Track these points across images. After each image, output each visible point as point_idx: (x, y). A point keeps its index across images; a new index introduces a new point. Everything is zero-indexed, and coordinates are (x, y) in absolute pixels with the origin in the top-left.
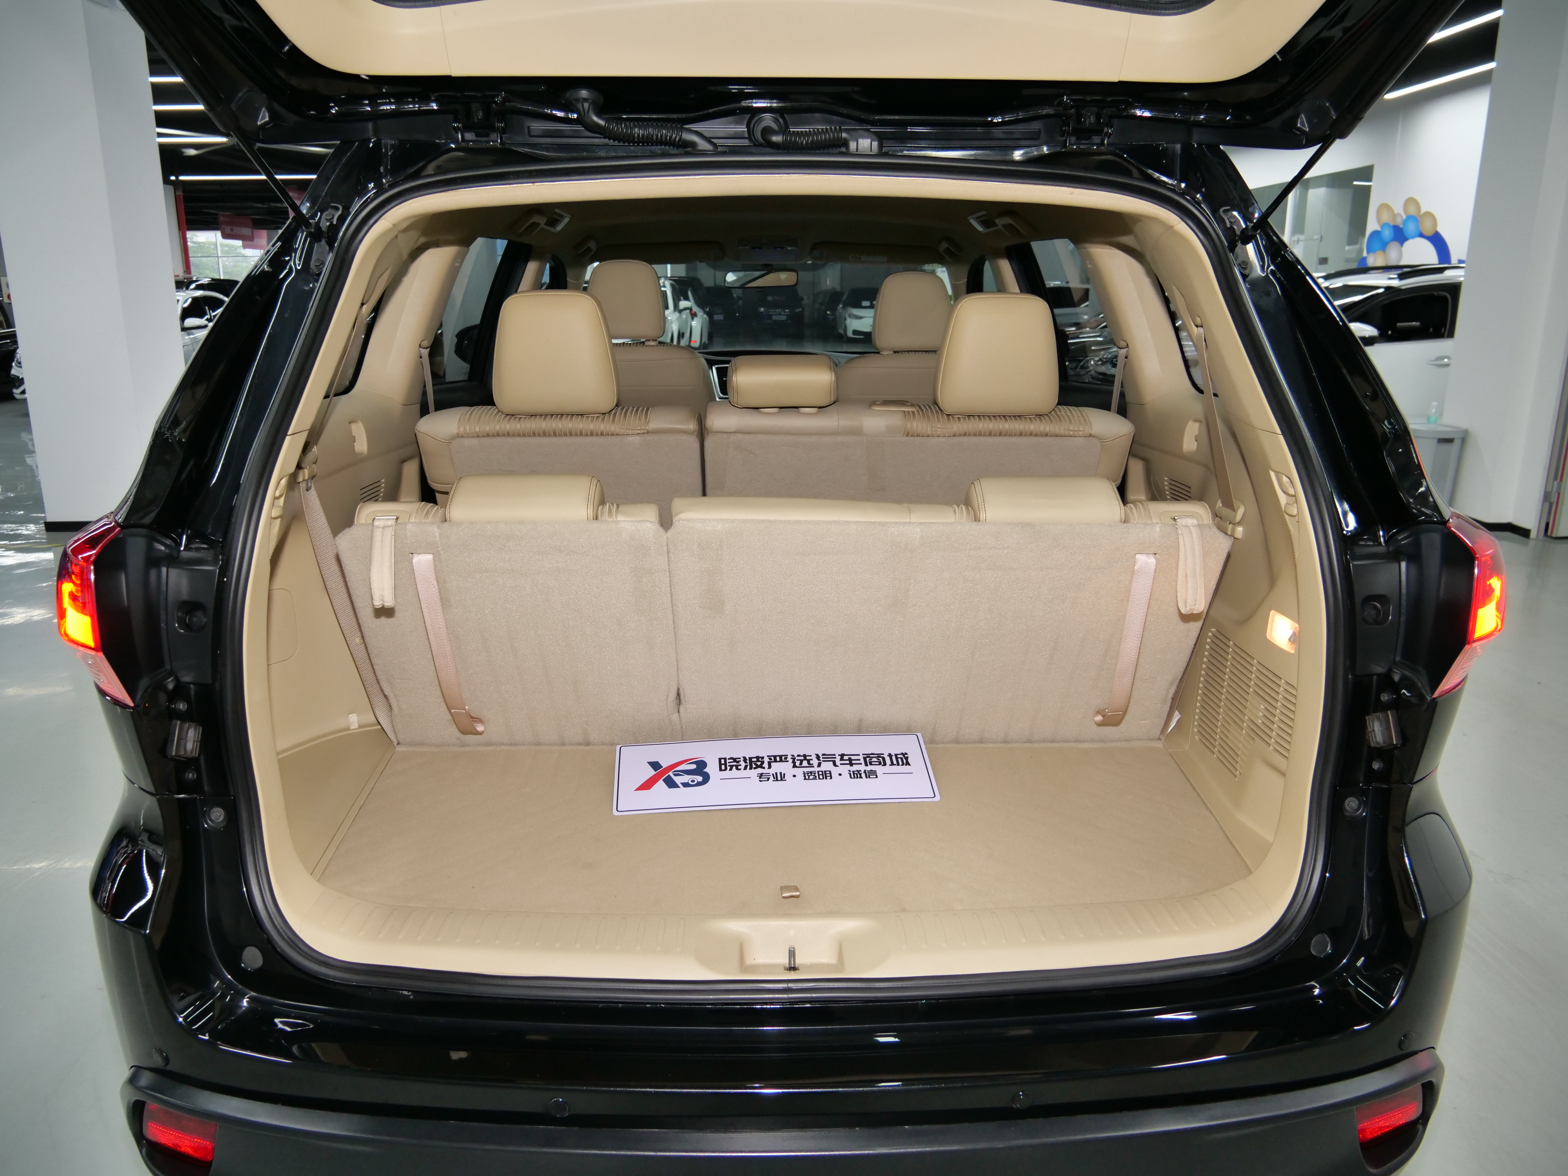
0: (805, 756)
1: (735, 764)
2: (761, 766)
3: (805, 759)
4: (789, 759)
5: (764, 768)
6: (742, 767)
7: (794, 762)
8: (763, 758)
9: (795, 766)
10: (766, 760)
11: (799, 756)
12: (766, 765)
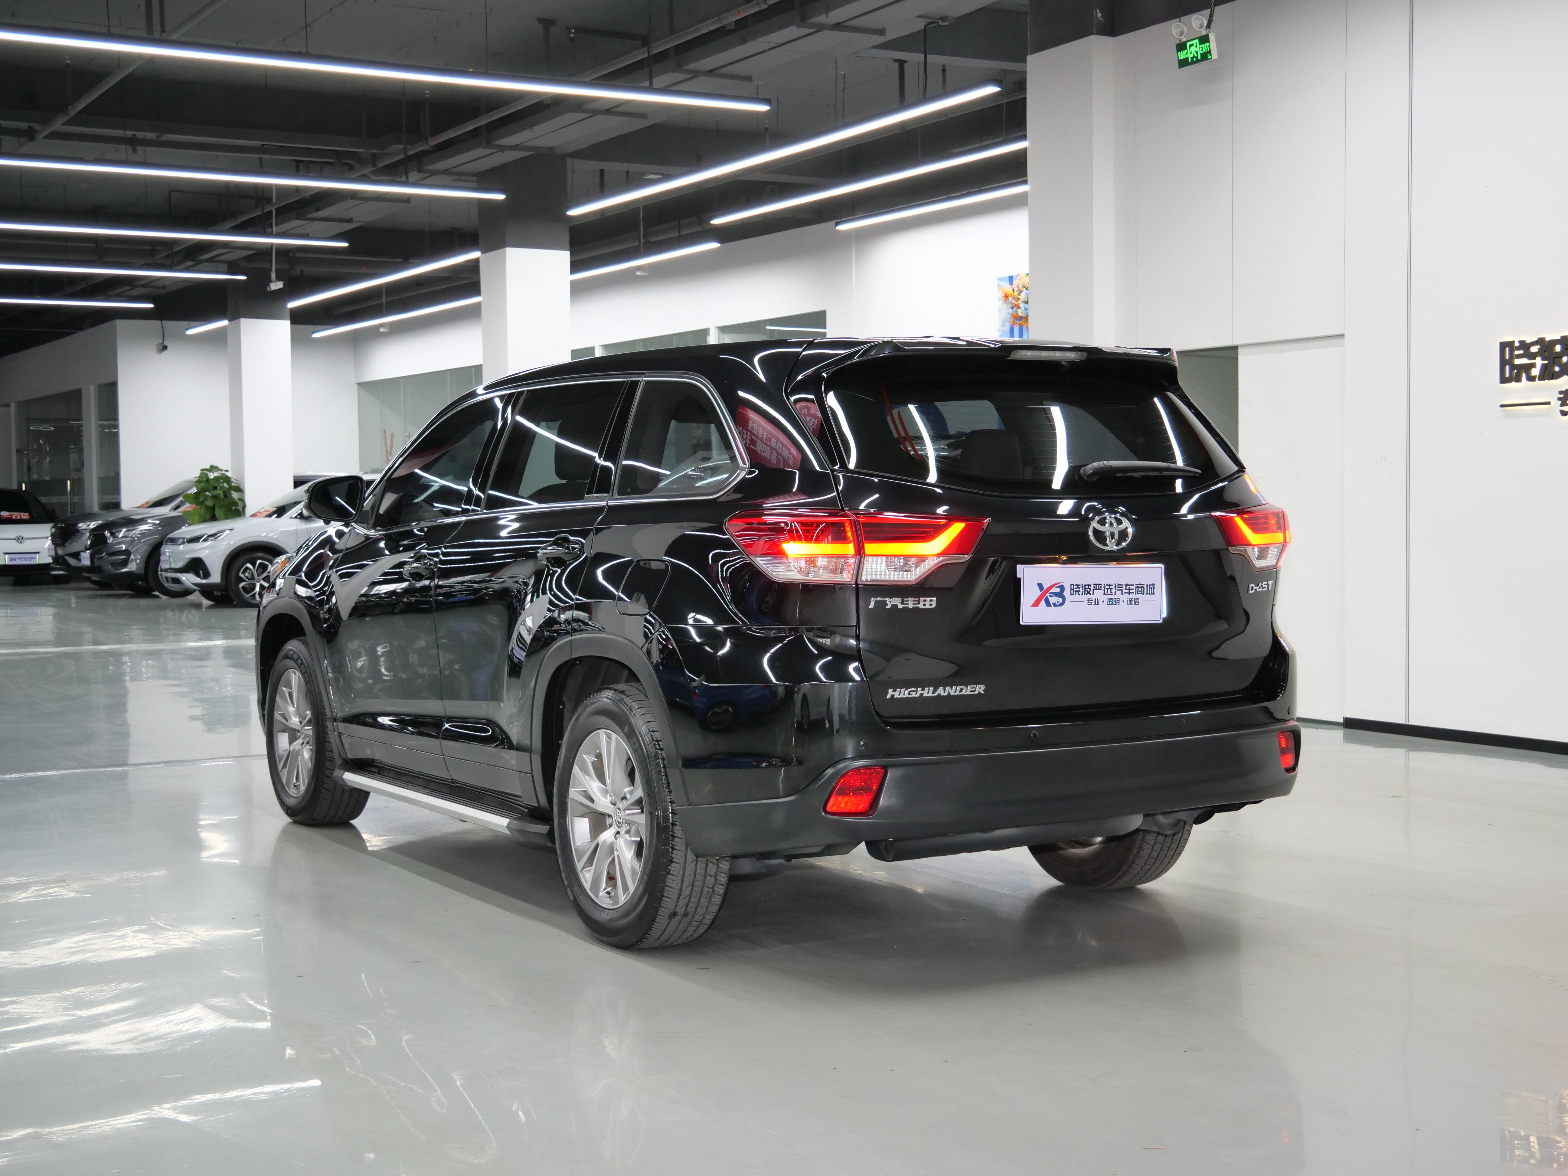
0: (1110, 585)
1: (1077, 589)
2: (1089, 593)
3: (1110, 588)
4: (1103, 588)
5: (1090, 594)
6: (1080, 593)
7: (1104, 590)
8: (1090, 585)
9: (1105, 594)
10: (1092, 588)
11: (1107, 585)
12: (1091, 592)
